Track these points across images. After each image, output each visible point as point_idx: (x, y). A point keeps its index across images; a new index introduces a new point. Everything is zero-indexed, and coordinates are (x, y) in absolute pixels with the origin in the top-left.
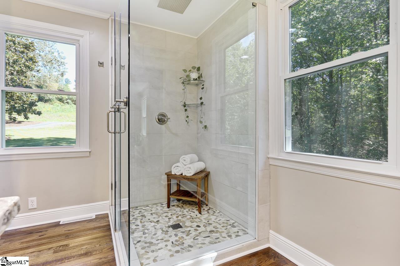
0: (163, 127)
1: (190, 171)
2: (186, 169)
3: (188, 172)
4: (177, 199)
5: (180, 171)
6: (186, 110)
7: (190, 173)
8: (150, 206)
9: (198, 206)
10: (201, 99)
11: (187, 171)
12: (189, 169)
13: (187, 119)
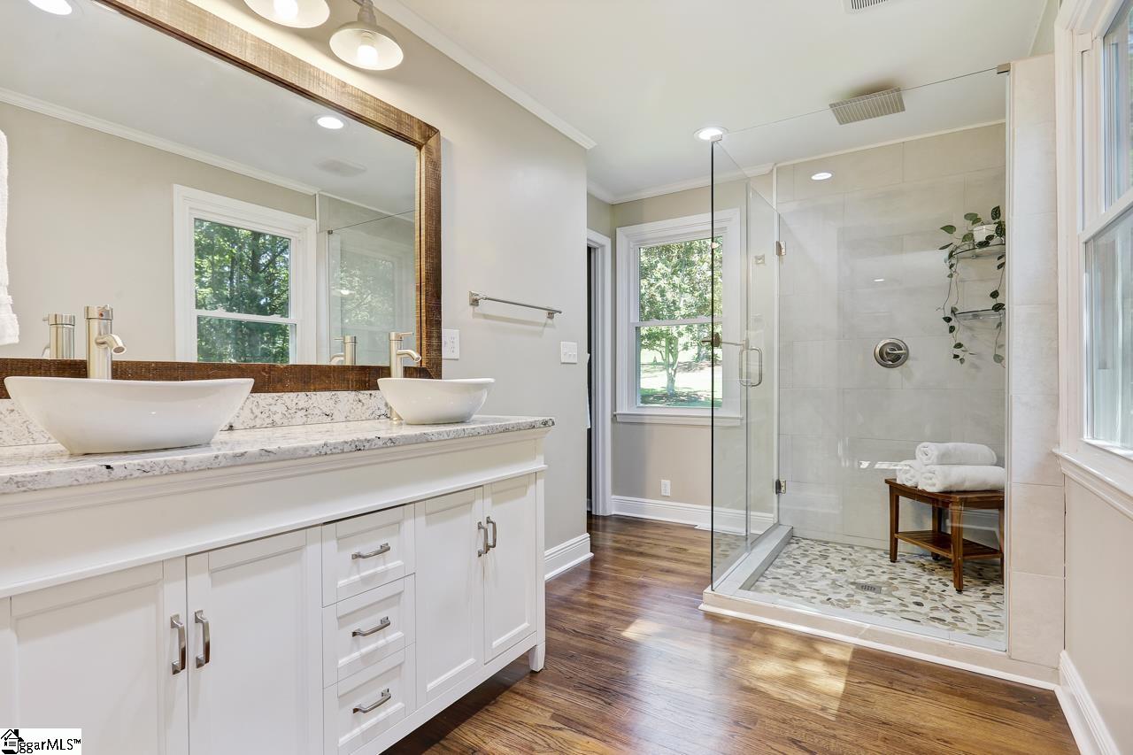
0: (895, 373)
1: (934, 481)
2: (924, 476)
3: (930, 482)
4: (932, 553)
5: (913, 477)
6: (952, 329)
7: (934, 485)
8: (856, 548)
9: (951, 573)
10: (995, 295)
11: (925, 478)
12: (931, 475)
13: (957, 352)
